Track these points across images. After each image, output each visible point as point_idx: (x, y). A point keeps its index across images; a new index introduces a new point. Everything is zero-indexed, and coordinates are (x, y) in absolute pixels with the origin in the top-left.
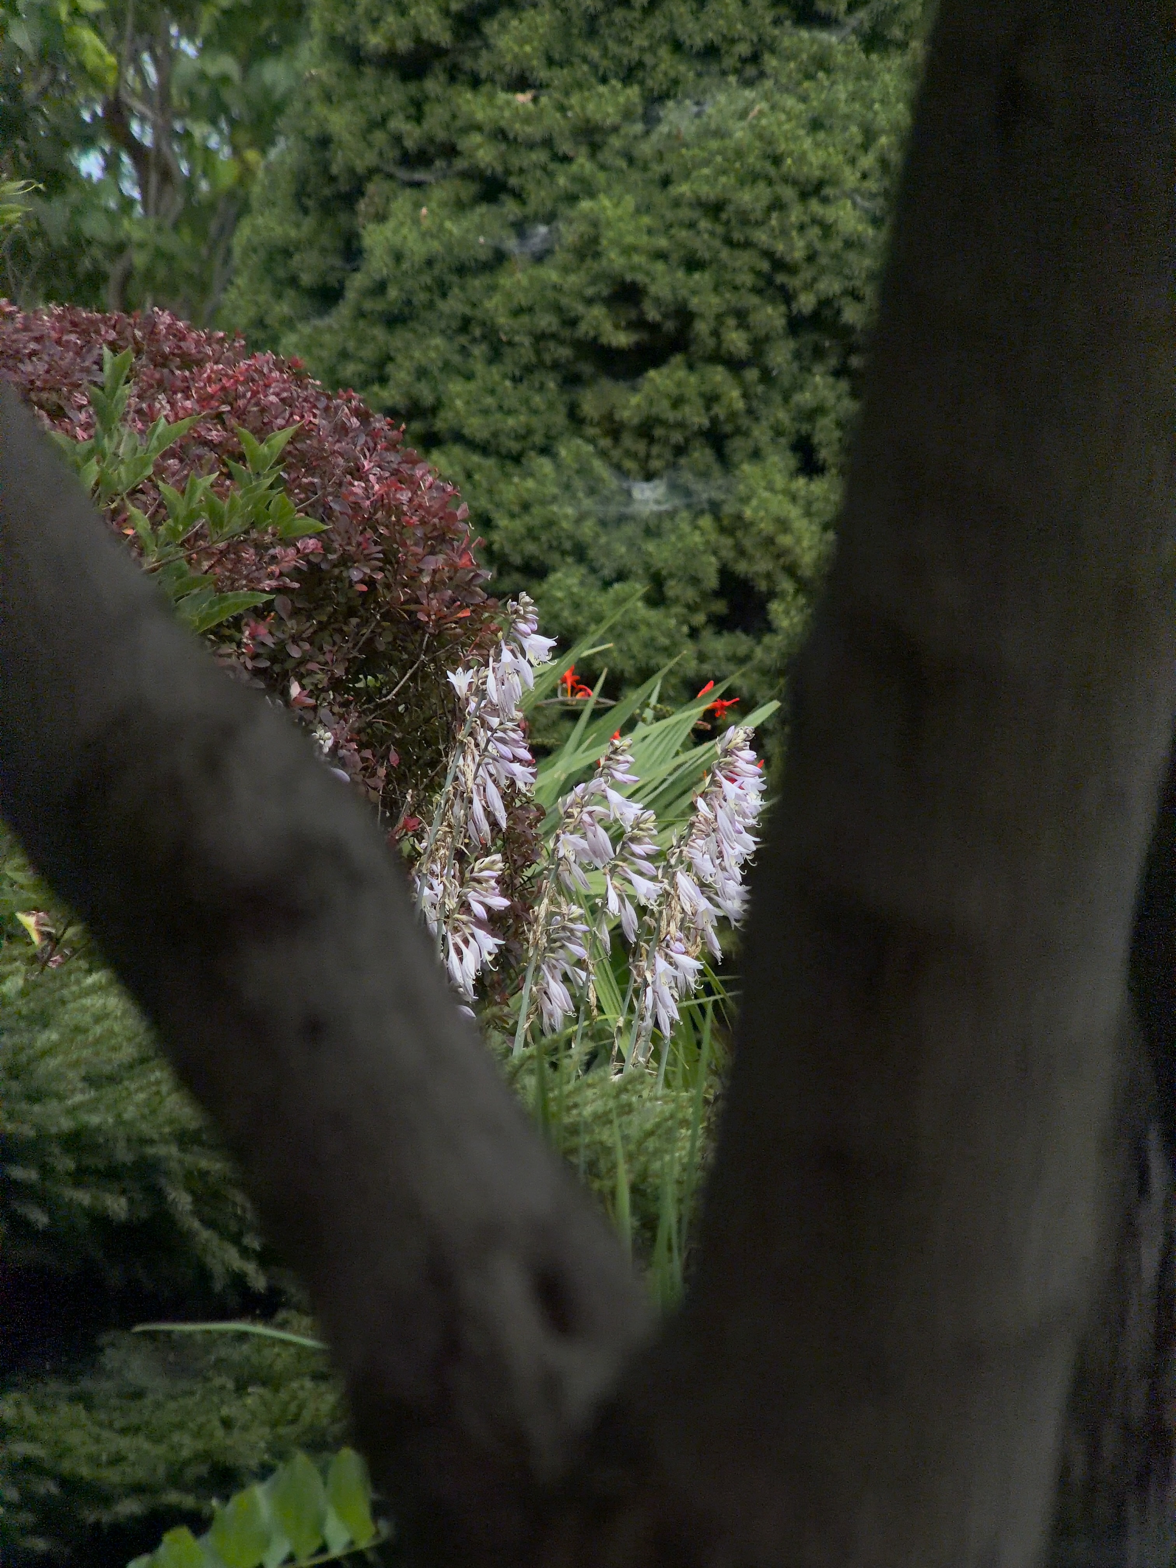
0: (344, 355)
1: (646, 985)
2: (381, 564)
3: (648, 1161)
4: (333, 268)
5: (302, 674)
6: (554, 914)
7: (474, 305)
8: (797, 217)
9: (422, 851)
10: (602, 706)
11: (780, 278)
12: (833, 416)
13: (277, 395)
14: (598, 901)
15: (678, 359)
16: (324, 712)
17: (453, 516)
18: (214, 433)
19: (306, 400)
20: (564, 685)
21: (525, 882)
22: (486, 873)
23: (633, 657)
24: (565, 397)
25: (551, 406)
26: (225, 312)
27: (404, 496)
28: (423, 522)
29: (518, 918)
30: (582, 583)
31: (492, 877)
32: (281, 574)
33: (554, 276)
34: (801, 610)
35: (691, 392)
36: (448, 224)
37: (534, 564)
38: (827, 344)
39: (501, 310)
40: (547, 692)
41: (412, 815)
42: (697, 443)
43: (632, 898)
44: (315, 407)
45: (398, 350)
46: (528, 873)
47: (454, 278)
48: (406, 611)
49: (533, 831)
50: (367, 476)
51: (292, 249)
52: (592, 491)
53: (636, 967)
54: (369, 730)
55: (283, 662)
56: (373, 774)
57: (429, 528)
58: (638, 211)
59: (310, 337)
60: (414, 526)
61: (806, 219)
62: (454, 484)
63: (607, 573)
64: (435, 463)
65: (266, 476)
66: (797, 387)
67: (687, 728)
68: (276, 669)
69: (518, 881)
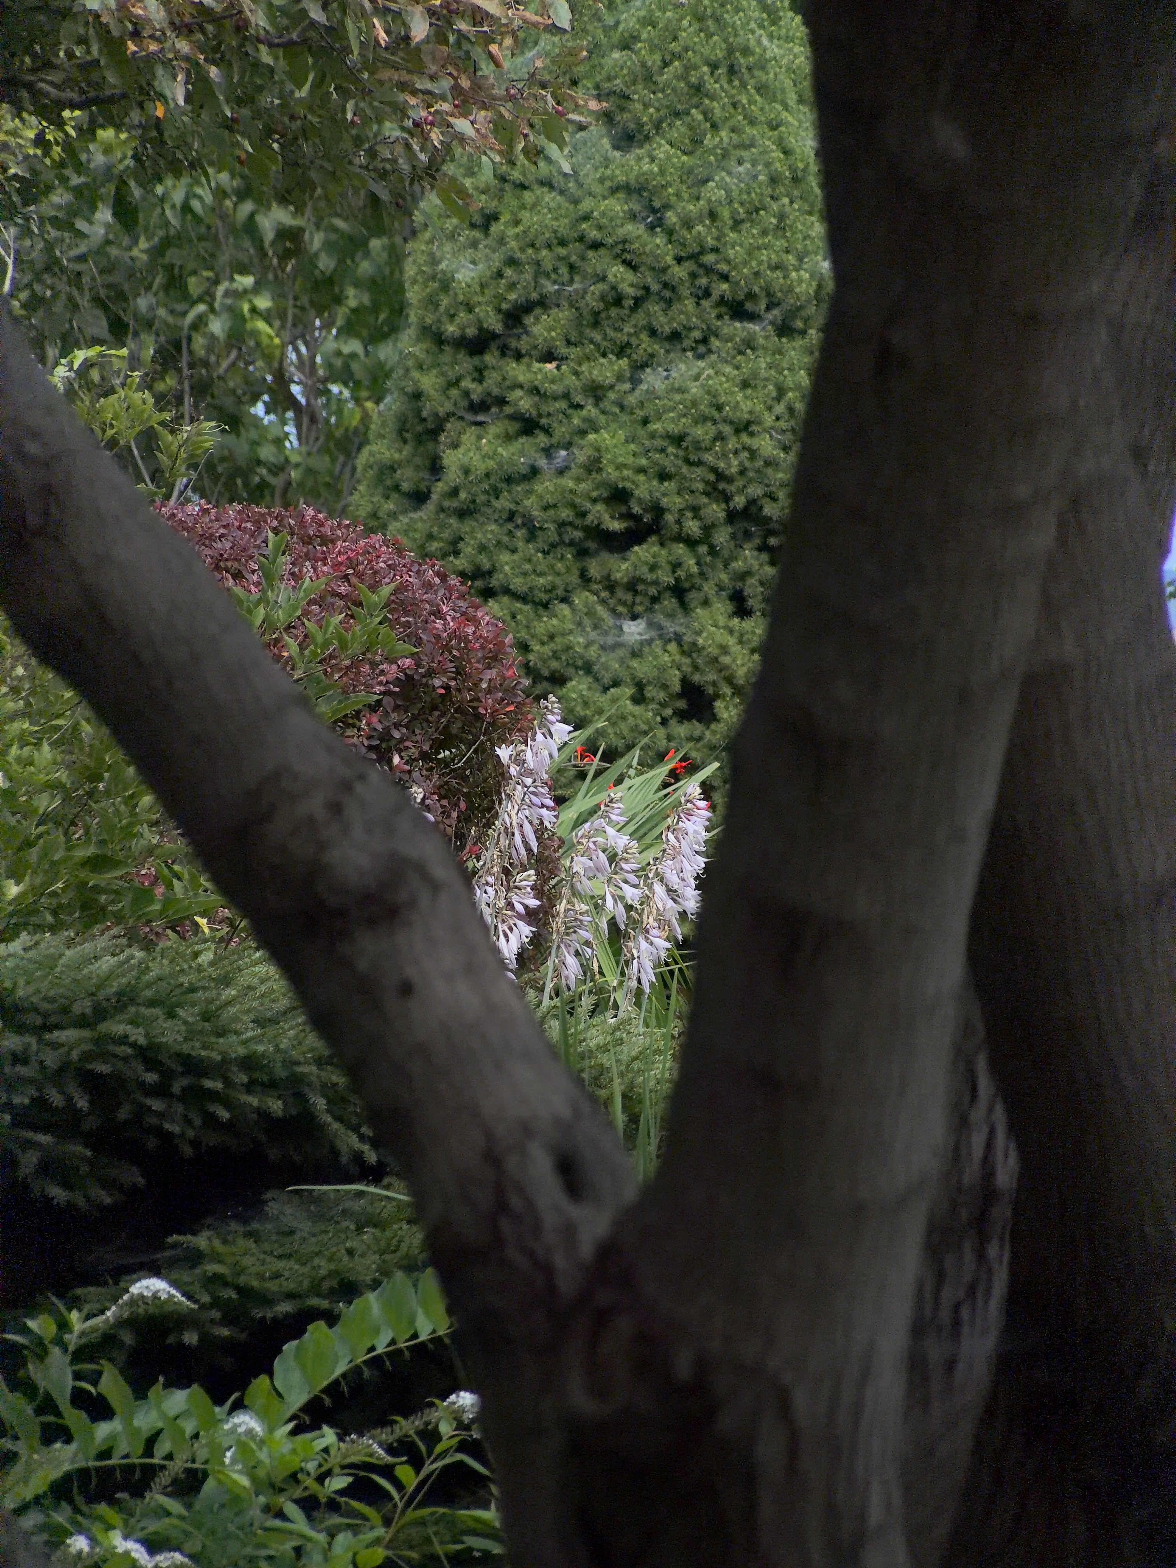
0: (431, 537)
1: (633, 958)
2: (454, 675)
3: (634, 1077)
4: (423, 479)
5: (401, 749)
6: (569, 910)
7: (517, 503)
8: (733, 446)
9: (479, 868)
10: (601, 768)
11: (722, 486)
12: (757, 577)
13: (385, 562)
14: (599, 901)
15: (653, 539)
16: (416, 775)
17: (502, 643)
18: (343, 588)
19: (404, 566)
20: (576, 754)
21: (550, 889)
22: (524, 883)
23: (623, 737)
24: (578, 564)
25: (568, 570)
26: (351, 508)
27: (470, 630)
28: (482, 647)
29: (546, 913)
30: (589, 688)
31: (528, 886)
32: (387, 682)
33: (571, 484)
34: (736, 706)
35: (662, 561)
36: (500, 449)
37: (557, 675)
38: (753, 529)
39: (535, 507)
40: (566, 760)
41: (475, 844)
42: (668, 594)
43: (622, 899)
44: (410, 570)
45: (466, 533)
46: (553, 882)
47: (504, 485)
48: (471, 707)
49: (556, 854)
50: (445, 616)
51: (396, 466)
52: (596, 627)
53: (626, 946)
54: (446, 787)
55: (388, 741)
56: (449, 816)
57: (487, 651)
58: (627, 441)
59: (407, 524)
60: (477, 650)
61: (739, 446)
62: (504, 622)
63: (606, 681)
64: (491, 608)
65: (377, 616)
66: (733, 558)
67: (658, 782)
68: (384, 746)
69: (546, 888)
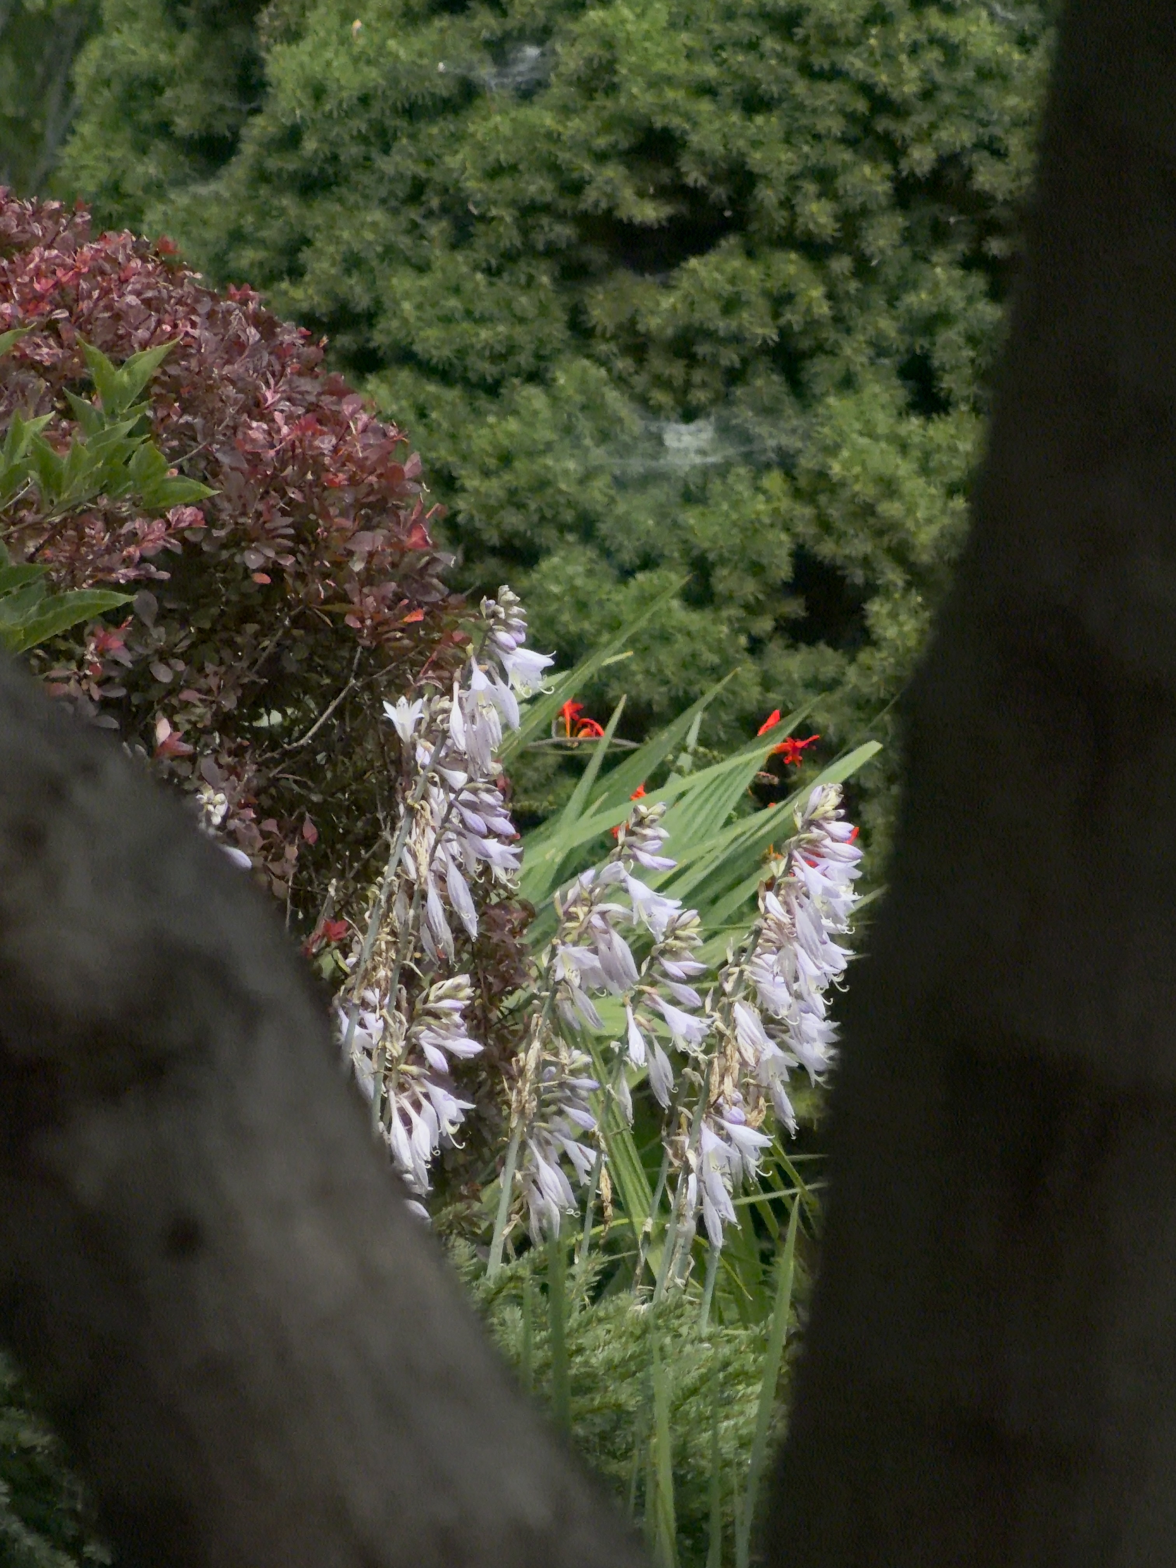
0: (237, 237)
1: (688, 1170)
2: (290, 544)
3: (687, 1434)
4: (222, 109)
5: (174, 707)
6: (546, 1064)
7: (429, 162)
8: (908, 35)
9: (348, 970)
10: (618, 750)
11: (883, 124)
12: (961, 326)
13: (138, 294)
14: (615, 1045)
15: (730, 242)
16: (206, 764)
17: (397, 472)
18: (45, 350)
19: (180, 302)
20: (561, 719)
21: (505, 1017)
22: (446, 1004)
23: (666, 682)
24: (564, 299)
25: (543, 310)
26: (64, 174)
27: (326, 443)
28: (353, 481)
29: (495, 1071)
30: (590, 573)
31: (456, 1010)
32: (143, 559)
33: (549, 121)
34: (914, 612)
35: (751, 292)
36: (392, 44)
37: (517, 543)
38: (952, 220)
39: (470, 170)
40: (538, 733)
41: (337, 917)
42: (762, 364)
43: (665, 1041)
44: (194, 311)
45: (317, 228)
46: (510, 1002)
47: (402, 123)
48: (329, 614)
49: (517, 941)
50: (271, 413)
51: (162, 81)
52: (604, 436)
53: (672, 1144)
54: (273, 791)
55: (146, 689)
56: (279, 857)
57: (363, 489)
58: (672, 25)
59: (188, 210)
60: (340, 487)
61: (921, 37)
62: (401, 426)
63: (627, 557)
64: (372, 395)
65: (126, 418)
66: (906, 284)
67: (743, 783)
68: (135, 699)
69: (495, 1015)
